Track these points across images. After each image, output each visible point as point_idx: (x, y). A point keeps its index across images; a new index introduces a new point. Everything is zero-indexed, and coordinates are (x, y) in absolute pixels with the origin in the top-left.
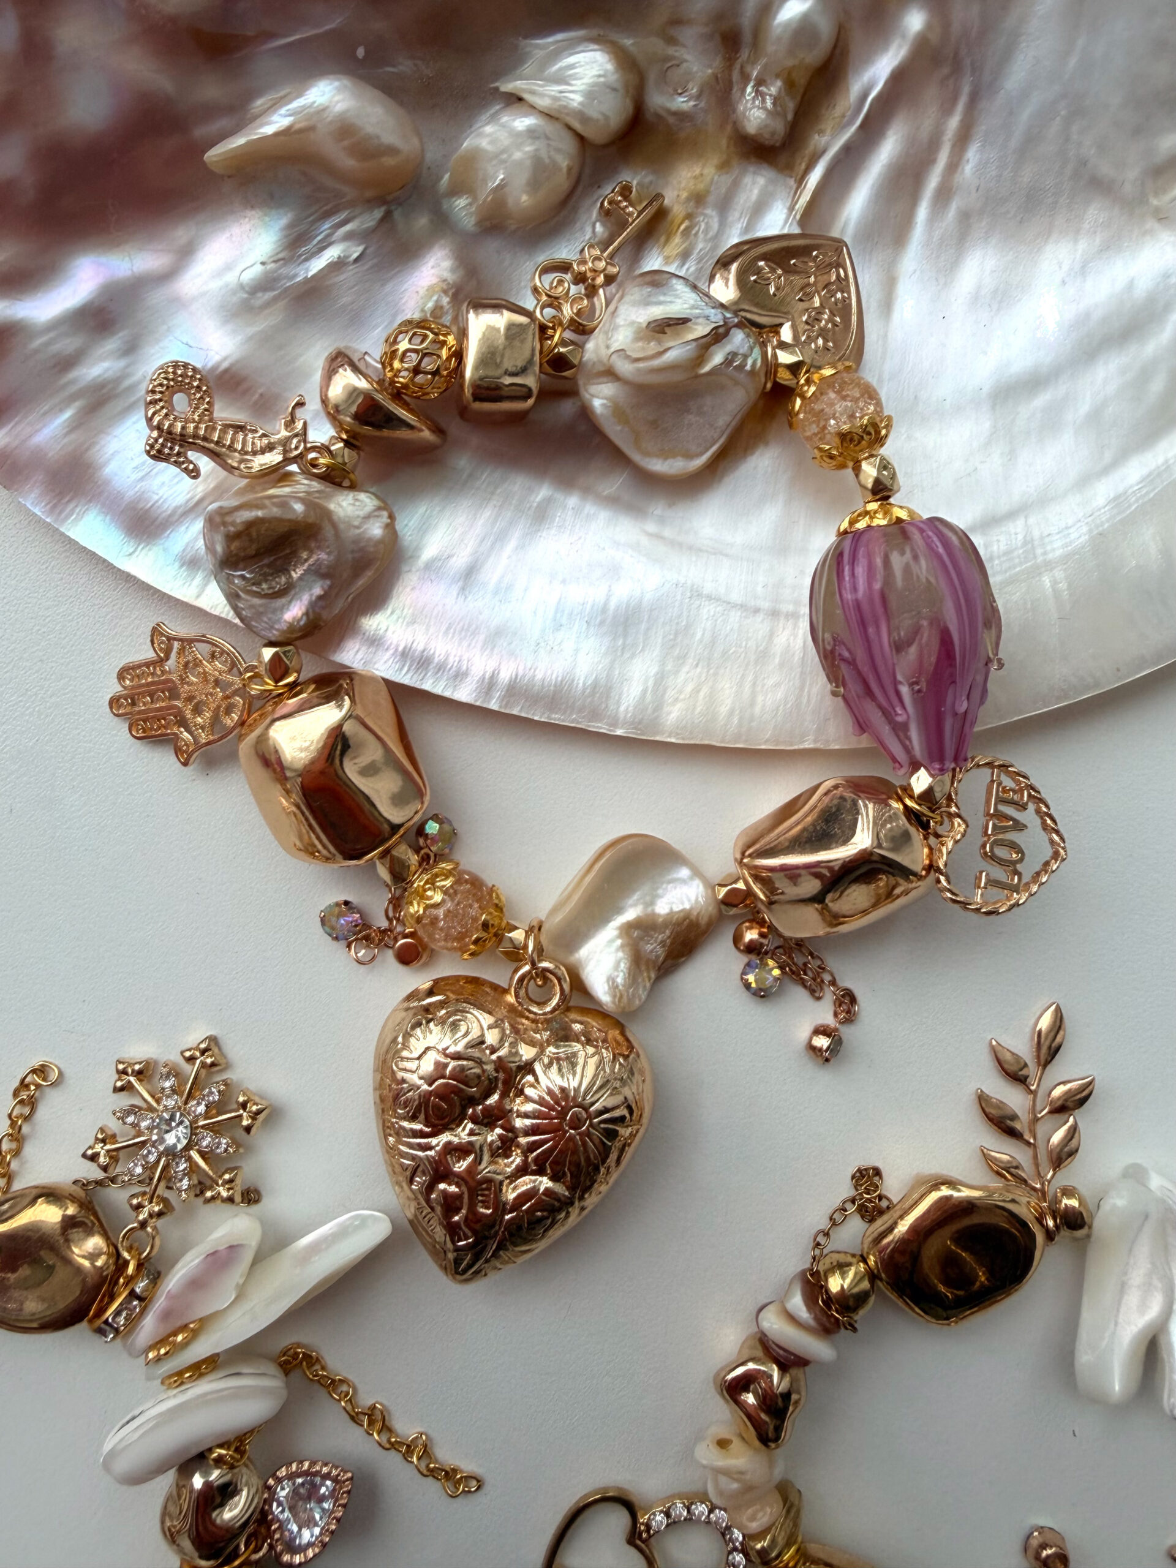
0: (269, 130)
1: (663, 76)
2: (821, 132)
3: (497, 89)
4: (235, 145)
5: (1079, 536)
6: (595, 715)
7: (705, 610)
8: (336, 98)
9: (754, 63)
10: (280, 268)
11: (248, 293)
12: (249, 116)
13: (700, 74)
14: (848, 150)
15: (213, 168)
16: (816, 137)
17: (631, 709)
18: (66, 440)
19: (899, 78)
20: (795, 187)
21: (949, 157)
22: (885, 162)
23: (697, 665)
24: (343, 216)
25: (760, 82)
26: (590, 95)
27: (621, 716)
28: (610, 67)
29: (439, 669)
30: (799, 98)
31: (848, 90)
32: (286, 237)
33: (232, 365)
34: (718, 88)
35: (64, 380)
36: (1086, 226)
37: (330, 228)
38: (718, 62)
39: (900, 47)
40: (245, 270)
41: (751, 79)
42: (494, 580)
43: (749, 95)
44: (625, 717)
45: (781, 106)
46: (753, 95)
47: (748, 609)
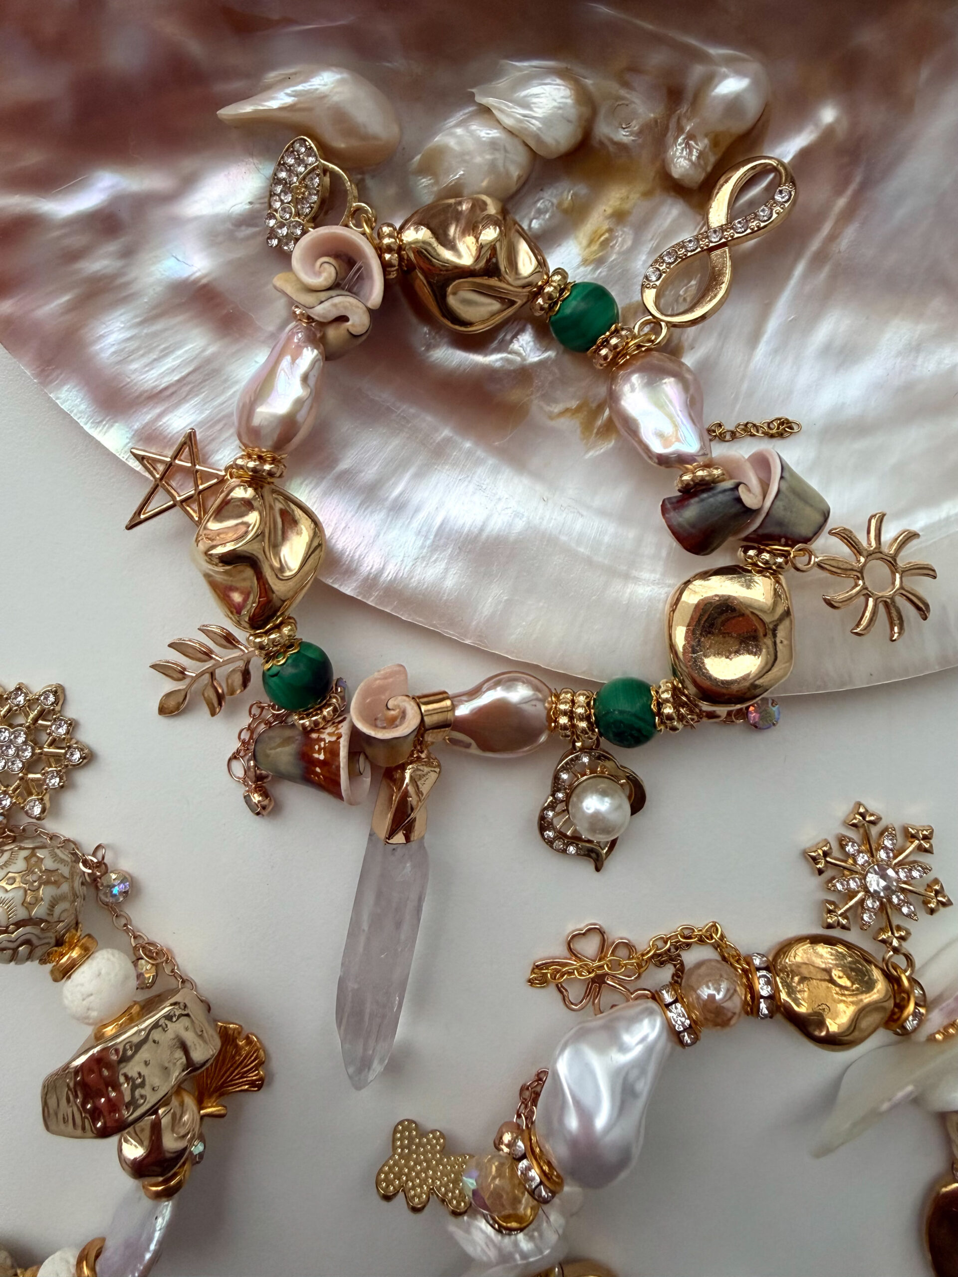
0: (272, 105)
1: (613, 111)
3: (473, 95)
4: (242, 111)
6: (452, 624)
7: (556, 558)
8: (337, 88)
9: (688, 119)
11: (234, 224)
12: (260, 85)
13: (643, 116)
17: (481, 624)
18: (61, 319)
21: (831, 229)
23: (540, 601)
26: (547, 121)
27: (472, 628)
28: (569, 101)
33: (211, 282)
34: (656, 130)
35: (71, 268)
36: (928, 313)
38: (660, 109)
39: (812, 132)
40: (235, 205)
41: (684, 132)
42: (391, 498)
43: (680, 145)
44: (475, 630)
45: (703, 159)
46: (683, 146)
47: (591, 563)
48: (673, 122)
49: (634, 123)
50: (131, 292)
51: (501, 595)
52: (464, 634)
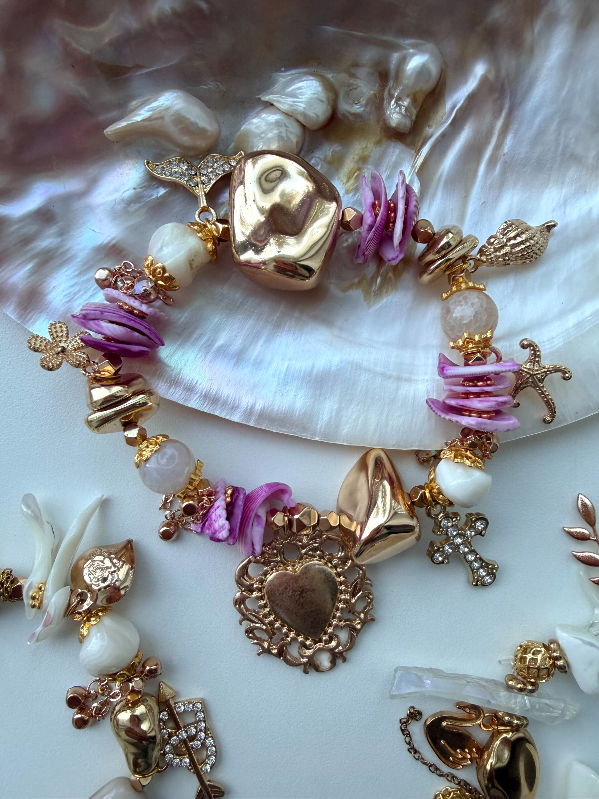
0: (138, 118)
1: (348, 94)
2: (430, 126)
3: (260, 99)
4: (120, 126)
6: (305, 430)
7: (363, 377)
8: (175, 102)
9: (396, 89)
10: (143, 192)
11: (126, 204)
12: (128, 110)
13: (367, 93)
14: (443, 135)
15: (109, 138)
16: (427, 128)
17: (323, 426)
18: (28, 280)
19: (472, 98)
20: (415, 154)
21: (496, 141)
22: (463, 143)
23: (358, 405)
25: (399, 99)
26: (309, 103)
27: (318, 430)
28: (320, 89)
29: (223, 405)
30: (418, 108)
31: (445, 104)
32: (147, 175)
33: (117, 242)
34: (376, 101)
35: (28, 248)
36: (567, 180)
38: (376, 87)
39: (473, 82)
40: (125, 192)
41: (394, 97)
42: (253, 358)
43: (393, 106)
44: (320, 431)
45: (409, 112)
46: (395, 106)
47: (385, 376)
48: (386, 94)
49: (362, 98)
50: (69, 256)
51: (333, 405)
52: (314, 434)
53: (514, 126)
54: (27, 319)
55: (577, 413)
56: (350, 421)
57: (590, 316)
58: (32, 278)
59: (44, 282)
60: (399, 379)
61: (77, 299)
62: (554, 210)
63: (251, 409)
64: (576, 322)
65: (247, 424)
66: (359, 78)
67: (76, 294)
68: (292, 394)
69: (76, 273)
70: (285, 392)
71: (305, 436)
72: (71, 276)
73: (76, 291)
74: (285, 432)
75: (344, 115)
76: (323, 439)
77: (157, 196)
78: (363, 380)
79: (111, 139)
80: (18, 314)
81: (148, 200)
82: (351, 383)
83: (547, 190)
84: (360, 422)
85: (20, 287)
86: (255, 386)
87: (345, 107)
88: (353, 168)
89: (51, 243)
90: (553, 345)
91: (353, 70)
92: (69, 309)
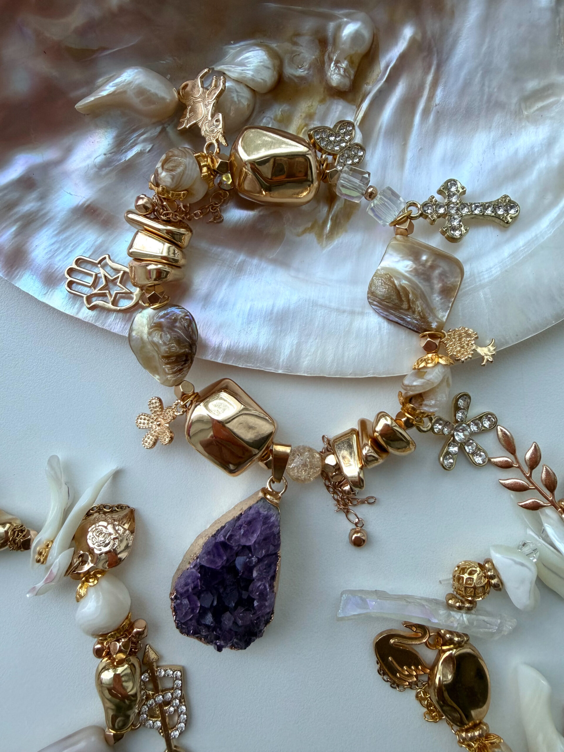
0: (105, 93)
1: (292, 60)
2: (368, 84)
3: (213, 69)
4: (89, 101)
5: (496, 272)
6: (268, 363)
7: (320, 312)
8: (136, 77)
9: (334, 53)
10: (113, 156)
11: (99, 169)
12: (96, 86)
13: (309, 58)
14: (380, 91)
15: (79, 111)
16: (365, 86)
17: (285, 360)
18: (13, 241)
19: (403, 57)
20: (356, 110)
21: (428, 93)
22: (398, 97)
23: (316, 339)
24: (142, 131)
25: (337, 62)
26: (257, 71)
27: (281, 363)
28: (265, 57)
30: (356, 69)
31: (379, 65)
32: (116, 141)
33: (91, 203)
34: (318, 65)
35: (12, 212)
36: (494, 124)
37: (135, 137)
38: (317, 53)
39: (403, 43)
40: (96, 158)
41: (333, 61)
42: (218, 301)
43: (332, 68)
44: (283, 364)
45: (348, 73)
46: (334, 68)
47: (340, 311)
48: (326, 57)
49: (305, 64)
50: (49, 218)
51: (293, 340)
52: (277, 368)
53: (442, 81)
54: (13, 276)
55: (517, 335)
56: (310, 354)
57: (523, 246)
58: (16, 239)
59: (27, 242)
60: (352, 313)
61: (57, 255)
62: (484, 152)
63: (218, 347)
64: (511, 253)
65: (216, 361)
66: (302, 46)
67: (57, 250)
68: (255, 331)
69: (56, 232)
70: (249, 329)
71: (269, 370)
72: (51, 236)
73: (56, 248)
74: (251, 366)
75: (289, 78)
76: (287, 372)
77: (125, 160)
78: (319, 315)
79: (81, 112)
80: (5, 272)
81: (117, 164)
82: (309, 319)
83: (477, 135)
84: (318, 354)
85: (6, 248)
86: (221, 326)
87: (290, 71)
88: (300, 125)
89: (32, 207)
90: (491, 274)
91: (295, 39)
92: (51, 264)
